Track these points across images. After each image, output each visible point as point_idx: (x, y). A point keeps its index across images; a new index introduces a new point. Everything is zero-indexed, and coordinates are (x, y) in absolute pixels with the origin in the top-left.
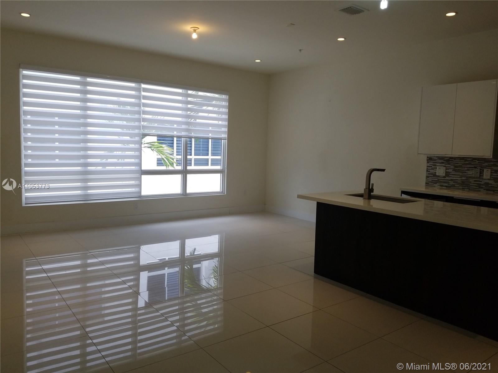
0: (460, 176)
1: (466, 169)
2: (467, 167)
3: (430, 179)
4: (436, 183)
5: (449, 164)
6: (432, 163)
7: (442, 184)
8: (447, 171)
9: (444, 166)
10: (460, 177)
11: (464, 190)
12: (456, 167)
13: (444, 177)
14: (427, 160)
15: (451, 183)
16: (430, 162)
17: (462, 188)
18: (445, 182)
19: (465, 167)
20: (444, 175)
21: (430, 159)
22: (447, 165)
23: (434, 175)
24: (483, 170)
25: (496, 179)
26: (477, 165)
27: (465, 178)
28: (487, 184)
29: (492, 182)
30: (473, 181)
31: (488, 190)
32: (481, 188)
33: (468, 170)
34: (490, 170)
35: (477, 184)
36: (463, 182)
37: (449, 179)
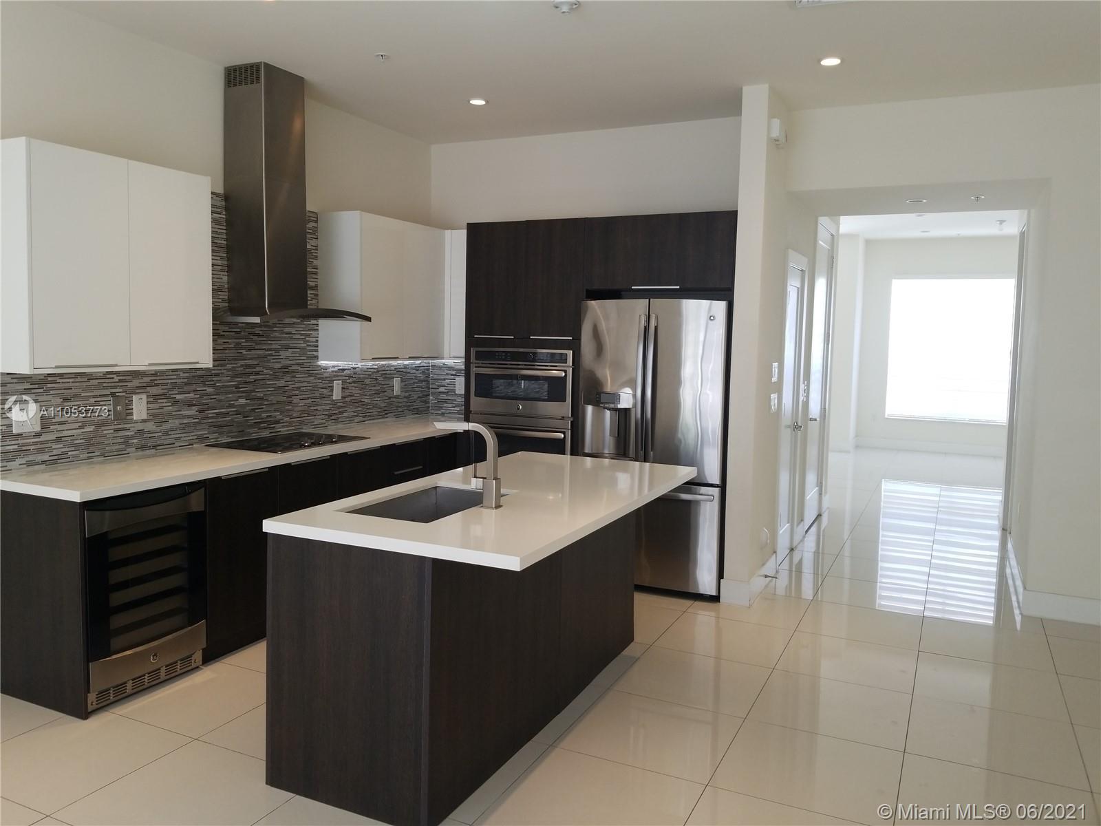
0: (80, 424)
1: (92, 400)
2: (94, 397)
4: (15, 459)
5: (47, 393)
7: (31, 458)
9: (35, 401)
10: (80, 427)
11: (92, 463)
13: (38, 435)
15: (58, 449)
18: (39, 451)
19: (88, 398)
20: (37, 428)
22: (42, 398)
23: (7, 435)
24: (130, 399)
25: (157, 418)
26: (115, 387)
27: (92, 428)
28: (142, 432)
29: (150, 426)
30: (112, 431)
31: (144, 448)
32: (130, 446)
33: (97, 403)
34: (144, 397)
35: (121, 437)
36: (88, 439)
37: (52, 437)
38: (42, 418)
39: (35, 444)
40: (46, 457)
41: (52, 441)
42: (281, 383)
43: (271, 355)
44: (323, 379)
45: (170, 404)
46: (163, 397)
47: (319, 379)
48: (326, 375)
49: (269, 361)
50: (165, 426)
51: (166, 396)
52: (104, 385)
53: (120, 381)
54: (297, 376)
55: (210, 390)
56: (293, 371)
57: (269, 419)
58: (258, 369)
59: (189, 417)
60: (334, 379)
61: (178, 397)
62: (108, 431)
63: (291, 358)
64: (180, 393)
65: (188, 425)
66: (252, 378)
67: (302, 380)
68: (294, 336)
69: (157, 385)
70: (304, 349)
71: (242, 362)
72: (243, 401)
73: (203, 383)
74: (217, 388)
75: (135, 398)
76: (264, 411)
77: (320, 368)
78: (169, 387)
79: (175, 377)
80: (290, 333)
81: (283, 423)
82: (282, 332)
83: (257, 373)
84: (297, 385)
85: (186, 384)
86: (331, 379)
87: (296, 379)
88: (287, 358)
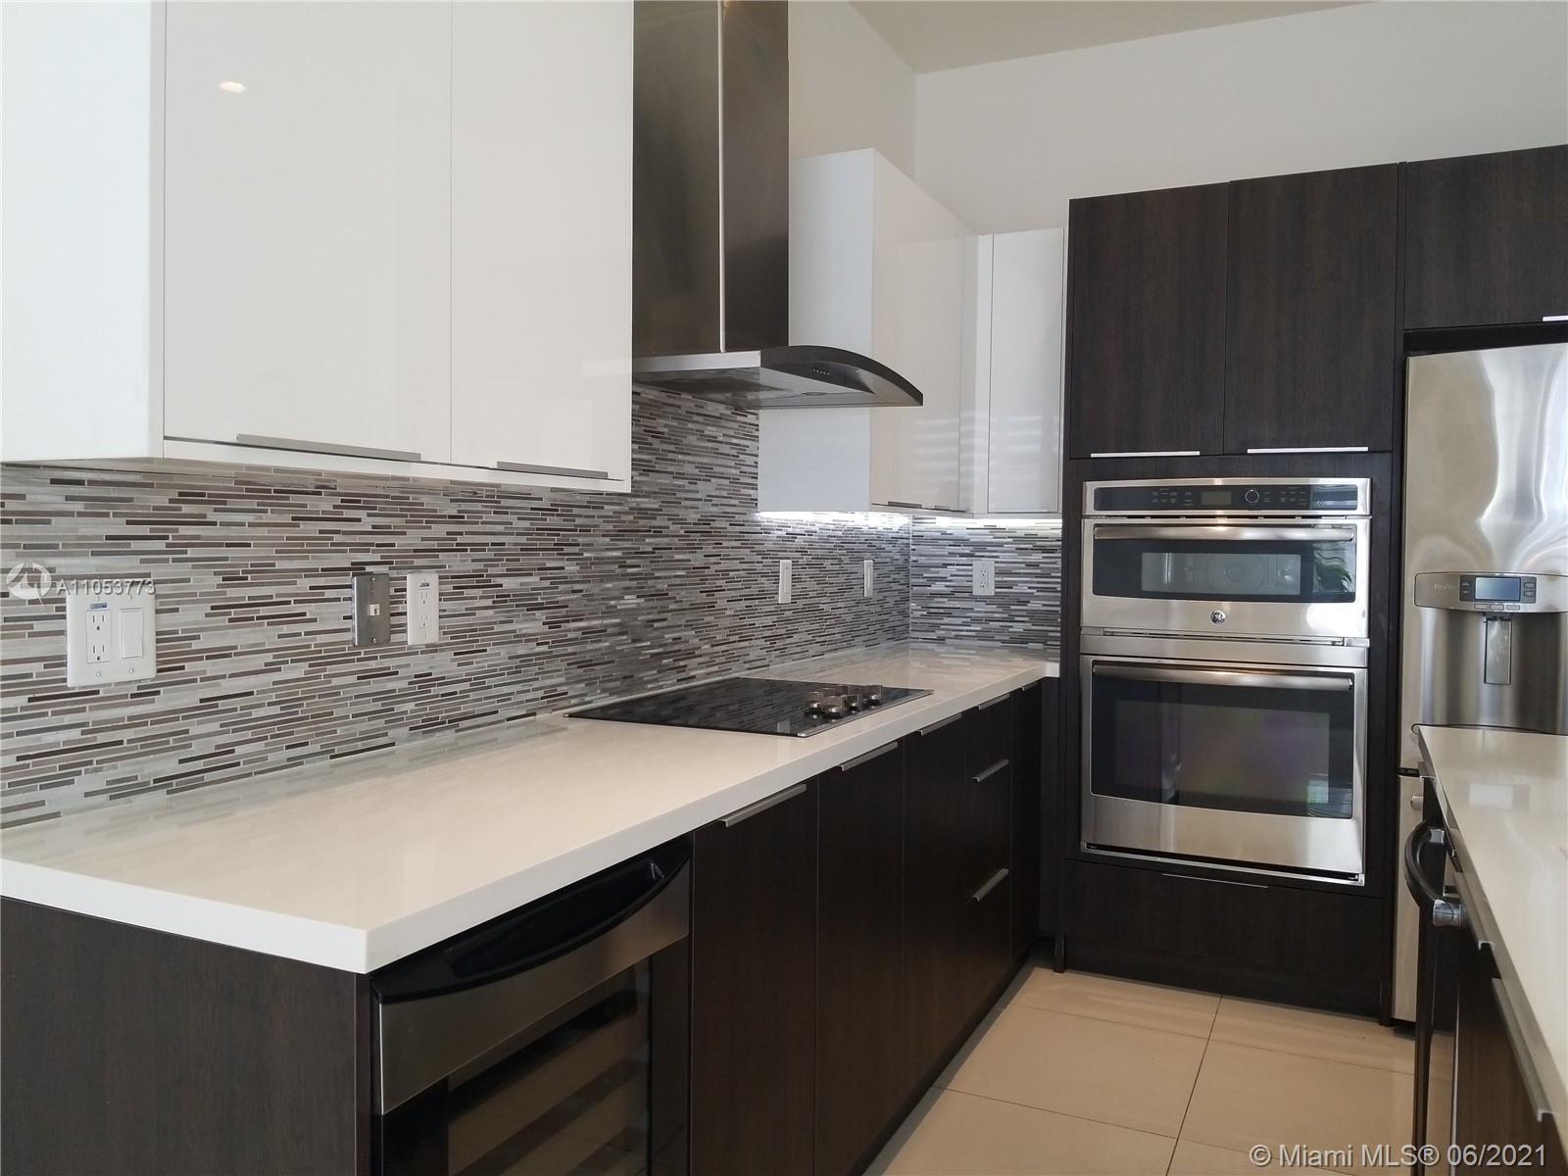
0: (271, 657)
1: (304, 584)
2: (310, 573)
5: (178, 554)
8: (169, 621)
10: (271, 668)
11: (299, 777)
13: (147, 692)
20: (147, 671)
22: (157, 571)
24: (399, 584)
25: (462, 640)
26: (364, 547)
28: (424, 680)
29: (444, 664)
30: (353, 679)
31: (430, 725)
32: (395, 721)
33: (316, 595)
34: (432, 578)
35: (377, 696)
36: (288, 703)
37: (189, 697)
38: (162, 637)
39: (136, 721)
40: (168, 765)
41: (189, 713)
42: (697, 559)
43: (682, 489)
44: (763, 554)
45: (489, 602)
46: (473, 582)
47: (758, 553)
48: (769, 545)
49: (679, 503)
50: (480, 664)
51: (480, 580)
52: (337, 538)
53: (377, 530)
54: (725, 544)
56: (718, 532)
57: (676, 648)
60: (780, 554)
61: (509, 584)
62: (342, 677)
64: (512, 573)
65: (525, 659)
67: (732, 553)
68: (720, 448)
69: (461, 548)
70: (735, 481)
72: (631, 601)
73: (558, 548)
74: (586, 564)
75: (412, 581)
77: (759, 528)
78: (489, 554)
79: (501, 528)
81: (700, 656)
83: (658, 532)
84: (724, 565)
85: (526, 550)
86: (773, 555)
87: (723, 552)
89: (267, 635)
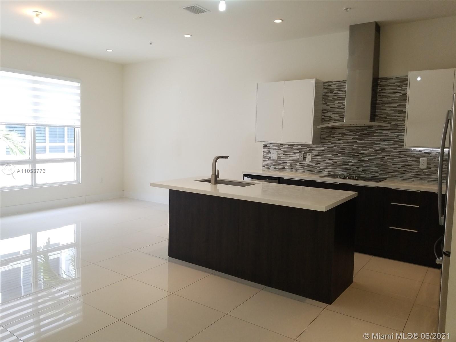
2: (294, 152)
3: (266, 163)
4: (270, 166)
5: (280, 150)
6: (267, 149)
7: (275, 167)
8: (279, 155)
9: (276, 152)
10: (289, 161)
12: (285, 152)
13: (277, 161)
14: (264, 146)
15: (282, 166)
16: (266, 148)
17: (290, 169)
18: (277, 165)
19: (292, 152)
20: (277, 159)
21: (265, 146)
22: (278, 151)
23: (269, 159)
25: (315, 162)
26: (301, 150)
27: (292, 161)
28: (309, 166)
29: (312, 164)
31: (310, 171)
32: (305, 169)
33: (295, 154)
34: (311, 154)
35: (302, 166)
36: (291, 164)
37: (281, 162)
38: (278, 156)
39: (276, 163)
40: (279, 167)
41: (281, 163)
43: (374, 143)
44: (411, 157)
45: (321, 158)
46: (318, 155)
47: (407, 156)
48: (414, 155)
49: (373, 145)
50: (319, 165)
51: (320, 155)
52: (297, 149)
54: (391, 153)
55: (339, 155)
56: (389, 151)
57: (371, 170)
58: (365, 148)
59: (329, 163)
60: (420, 157)
61: (325, 156)
62: (298, 163)
63: (387, 145)
66: (362, 152)
67: (395, 155)
68: (390, 135)
71: (357, 145)
72: (355, 161)
75: (307, 154)
76: (369, 167)
77: (409, 151)
80: (387, 134)
82: (382, 133)
84: (391, 157)
87: (390, 155)
88: (384, 145)
89: (289, 158)
